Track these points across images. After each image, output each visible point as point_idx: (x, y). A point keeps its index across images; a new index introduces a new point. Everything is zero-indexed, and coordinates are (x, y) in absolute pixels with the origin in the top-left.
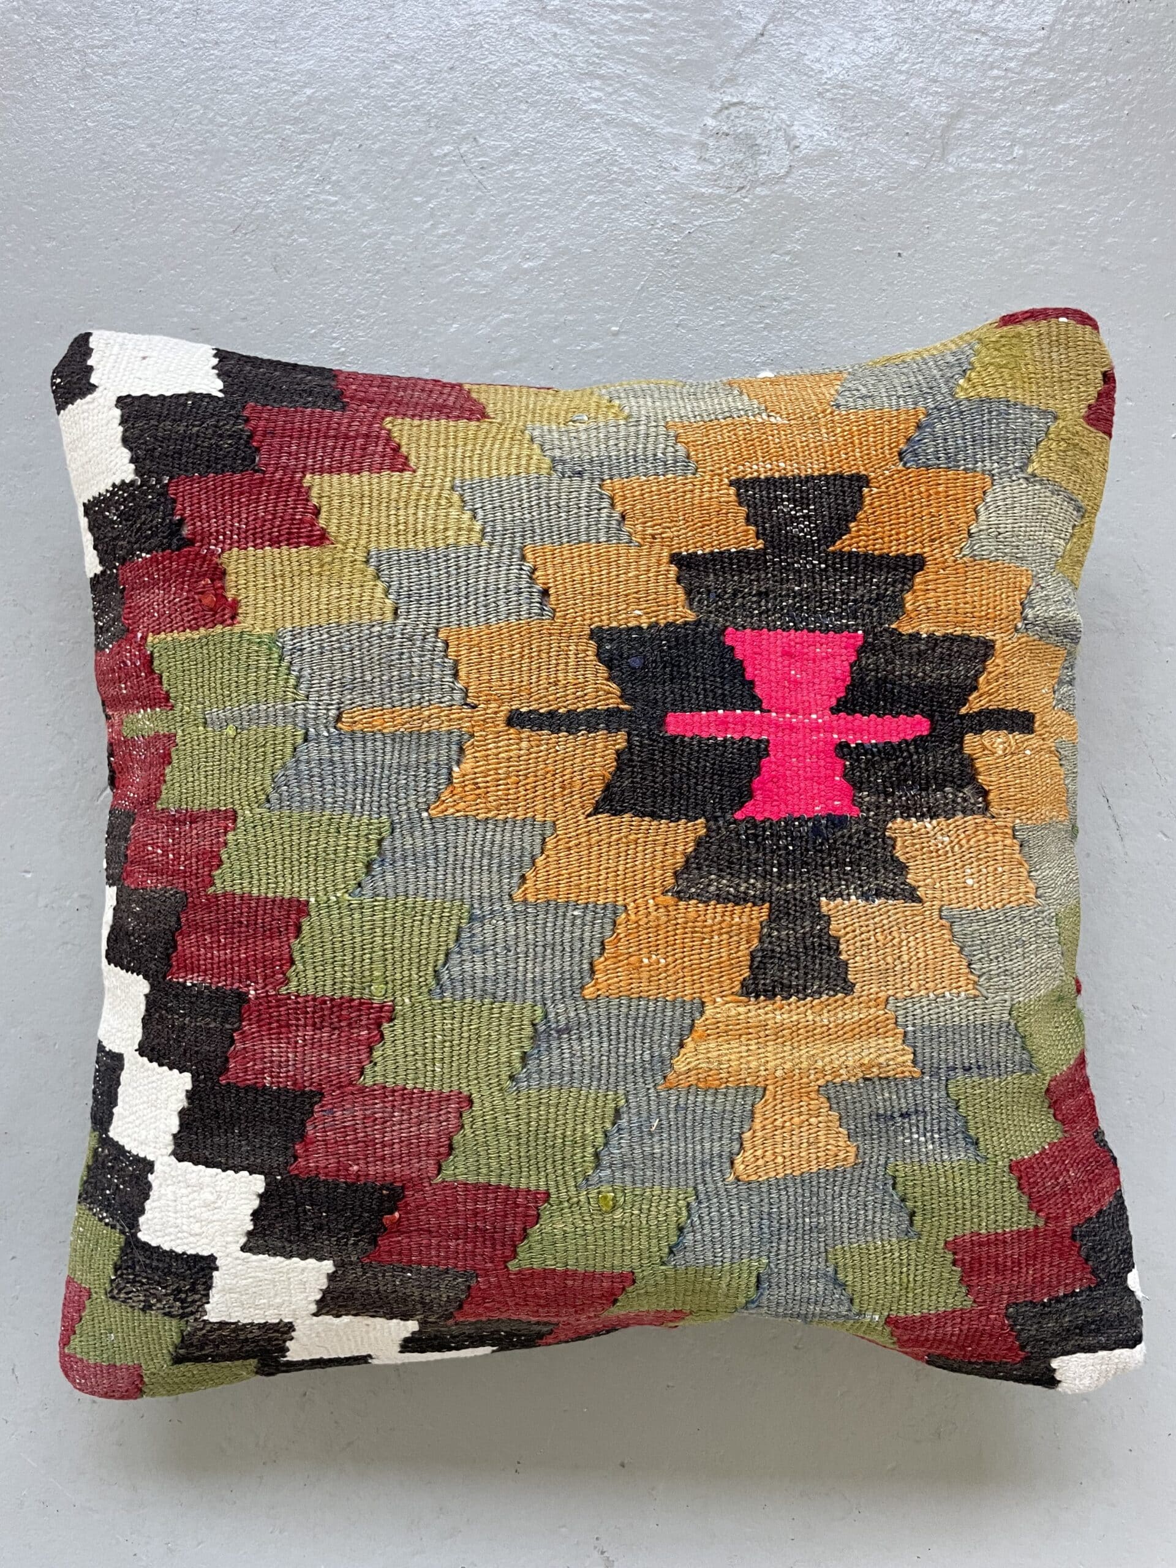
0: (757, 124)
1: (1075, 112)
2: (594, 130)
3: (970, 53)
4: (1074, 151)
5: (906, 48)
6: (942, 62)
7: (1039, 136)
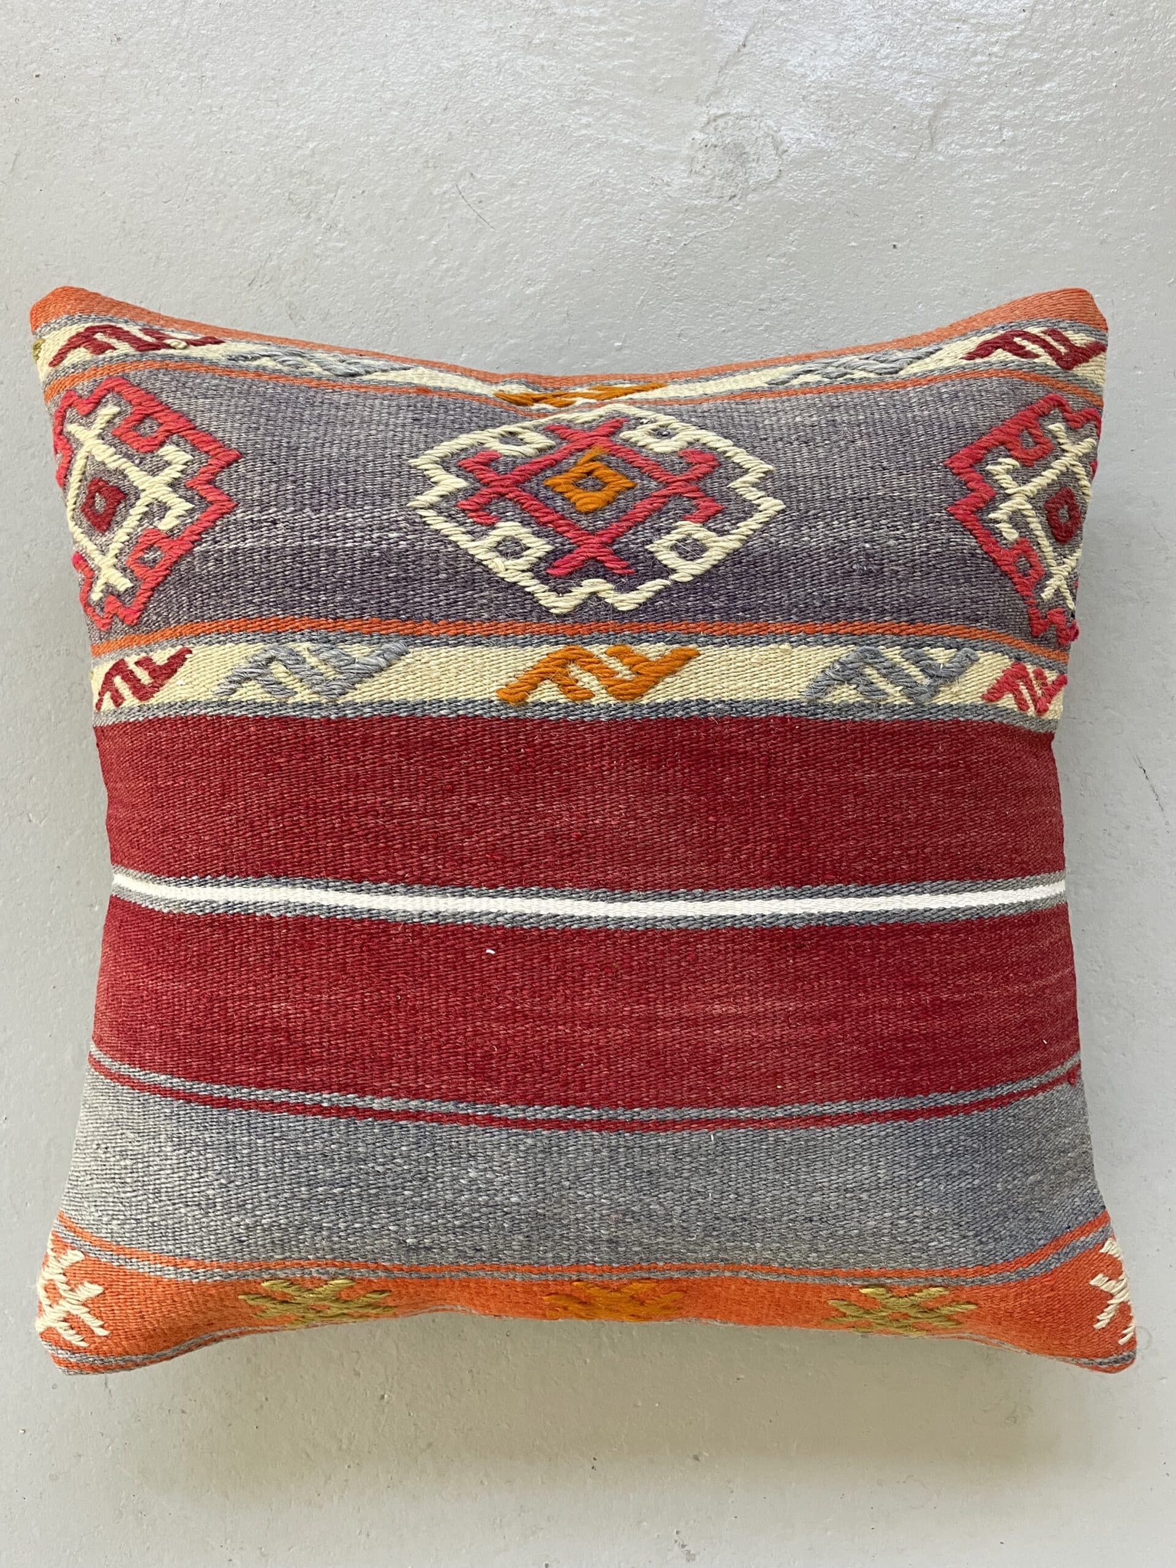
0: (743, 133)
1: (1062, 90)
2: (586, 155)
3: (952, 42)
4: (1064, 127)
5: (887, 44)
6: (924, 54)
7: (1027, 117)
